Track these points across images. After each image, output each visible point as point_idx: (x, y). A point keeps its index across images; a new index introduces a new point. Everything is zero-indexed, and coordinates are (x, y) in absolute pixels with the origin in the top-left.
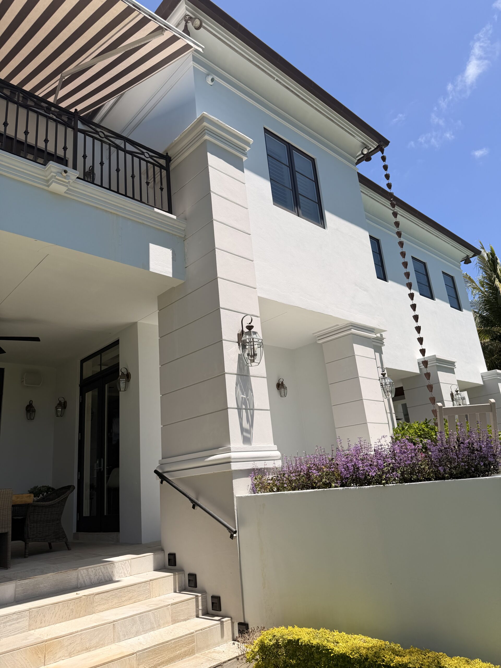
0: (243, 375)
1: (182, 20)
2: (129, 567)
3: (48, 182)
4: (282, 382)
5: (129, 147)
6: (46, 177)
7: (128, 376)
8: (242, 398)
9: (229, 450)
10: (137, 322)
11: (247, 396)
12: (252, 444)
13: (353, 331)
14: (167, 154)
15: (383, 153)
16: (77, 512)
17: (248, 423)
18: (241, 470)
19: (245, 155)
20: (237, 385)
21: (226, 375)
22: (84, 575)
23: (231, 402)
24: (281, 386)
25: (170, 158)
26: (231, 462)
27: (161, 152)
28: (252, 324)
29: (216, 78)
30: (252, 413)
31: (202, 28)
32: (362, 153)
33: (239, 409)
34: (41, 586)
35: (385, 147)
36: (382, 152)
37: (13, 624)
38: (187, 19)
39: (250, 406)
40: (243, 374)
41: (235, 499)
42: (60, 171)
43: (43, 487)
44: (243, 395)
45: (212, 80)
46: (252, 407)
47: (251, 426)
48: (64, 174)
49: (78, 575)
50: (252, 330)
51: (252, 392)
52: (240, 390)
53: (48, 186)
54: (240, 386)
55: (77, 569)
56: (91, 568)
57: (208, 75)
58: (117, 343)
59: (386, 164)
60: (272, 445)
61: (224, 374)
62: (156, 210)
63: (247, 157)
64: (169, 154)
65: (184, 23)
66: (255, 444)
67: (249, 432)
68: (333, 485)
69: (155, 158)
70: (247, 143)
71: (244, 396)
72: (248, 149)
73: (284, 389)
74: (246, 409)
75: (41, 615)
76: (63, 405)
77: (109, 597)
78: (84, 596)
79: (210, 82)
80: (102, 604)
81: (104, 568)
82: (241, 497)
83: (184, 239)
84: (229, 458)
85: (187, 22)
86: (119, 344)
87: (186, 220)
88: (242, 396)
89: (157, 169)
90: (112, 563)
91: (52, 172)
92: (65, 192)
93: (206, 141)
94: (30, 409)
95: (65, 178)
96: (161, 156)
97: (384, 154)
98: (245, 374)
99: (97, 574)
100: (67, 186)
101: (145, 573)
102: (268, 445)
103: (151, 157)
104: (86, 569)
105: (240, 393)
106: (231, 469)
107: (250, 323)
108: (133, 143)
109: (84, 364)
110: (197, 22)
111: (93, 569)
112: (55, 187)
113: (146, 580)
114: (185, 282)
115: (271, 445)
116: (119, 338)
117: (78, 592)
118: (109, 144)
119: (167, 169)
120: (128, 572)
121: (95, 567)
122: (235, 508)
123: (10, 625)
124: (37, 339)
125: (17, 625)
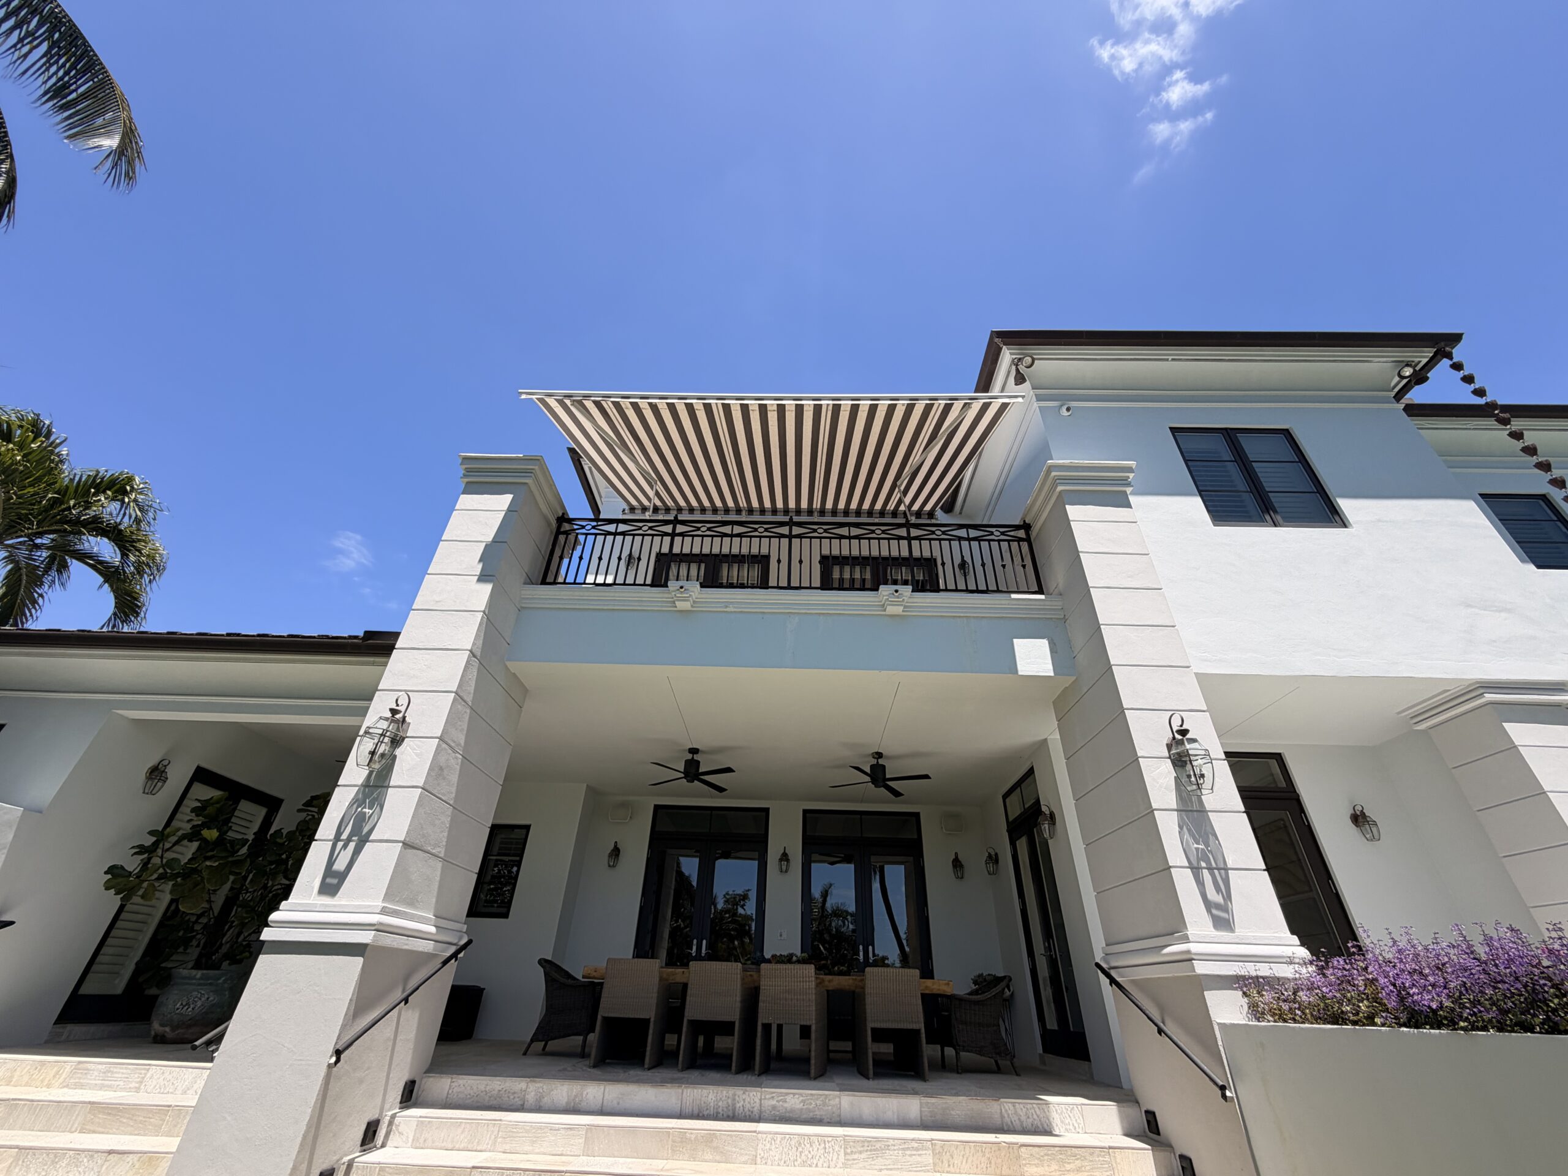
0: (1191, 811)
1: (1011, 366)
2: (1081, 1118)
3: (883, 607)
4: (1362, 811)
5: (973, 533)
6: (881, 602)
7: (1052, 816)
8: (1197, 849)
9: (1186, 939)
10: (1046, 740)
11: (1207, 845)
12: (1236, 930)
13: (1489, 697)
14: (1024, 521)
15: (1451, 359)
16: (1039, 1021)
17: (1218, 894)
18: (1218, 976)
19: (1129, 485)
20: (1181, 827)
21: (1155, 812)
22: (1010, 1112)
23: (1175, 855)
24: (1360, 819)
25: (1030, 524)
26: (1195, 960)
27: (1017, 523)
28: (1185, 727)
29: (1073, 404)
30: (1224, 876)
31: (1036, 361)
32: (1402, 377)
33: (1196, 870)
34: (953, 1113)
35: (1453, 348)
36: (1449, 356)
37: (914, 1155)
38: (1016, 363)
39: (1218, 862)
40: (1190, 809)
41: (1216, 1028)
42: (891, 592)
43: (989, 975)
44: (1198, 843)
45: (1068, 409)
46: (1222, 866)
47: (1228, 897)
48: (896, 594)
49: (1001, 1110)
50: (1188, 736)
51: (1217, 839)
52: (1190, 835)
53: (885, 610)
54: (1189, 830)
55: (998, 1100)
56: (1019, 1103)
57: (1062, 406)
58: (1031, 771)
59: (1466, 374)
60: (1285, 935)
61: (1152, 811)
62: (1014, 596)
63: (1132, 486)
64: (1027, 522)
65: (1014, 367)
66: (1240, 931)
67: (1225, 909)
68: (1378, 1020)
69: (1008, 533)
70: (1130, 470)
71: (1200, 846)
72: (1131, 475)
73: (1369, 825)
74: (1210, 869)
75: (948, 1153)
76: (994, 859)
77: (1042, 1156)
78: (1004, 1142)
79: (1066, 414)
80: (1033, 1164)
81: (1039, 1108)
82: (1224, 1024)
83: (1065, 620)
84: (1188, 952)
85: (1017, 365)
86: (1034, 772)
87: (1061, 595)
88: (1196, 846)
89: (1014, 545)
90: (1047, 1103)
91: (884, 596)
92: (903, 611)
93: (1061, 492)
94: (957, 864)
95: (898, 598)
96: (1017, 527)
97: (1455, 360)
98: (1195, 809)
99: (1030, 1117)
100: (902, 605)
101: (1109, 1136)
102: (1276, 935)
103: (1003, 533)
104: (1011, 1103)
105: (1191, 841)
106: (1195, 972)
107: (1181, 726)
108: (975, 527)
109: (1007, 800)
110: (1028, 360)
111: (1022, 1106)
112: (891, 610)
113: (1103, 1144)
114: (1077, 679)
115: (1283, 935)
116: (1032, 763)
117: (998, 1135)
118: (949, 540)
119: (1028, 540)
120: (1081, 1126)
121: (1025, 1103)
122: (1220, 1043)
123: (911, 1155)
124: (927, 777)
125: (919, 1159)
